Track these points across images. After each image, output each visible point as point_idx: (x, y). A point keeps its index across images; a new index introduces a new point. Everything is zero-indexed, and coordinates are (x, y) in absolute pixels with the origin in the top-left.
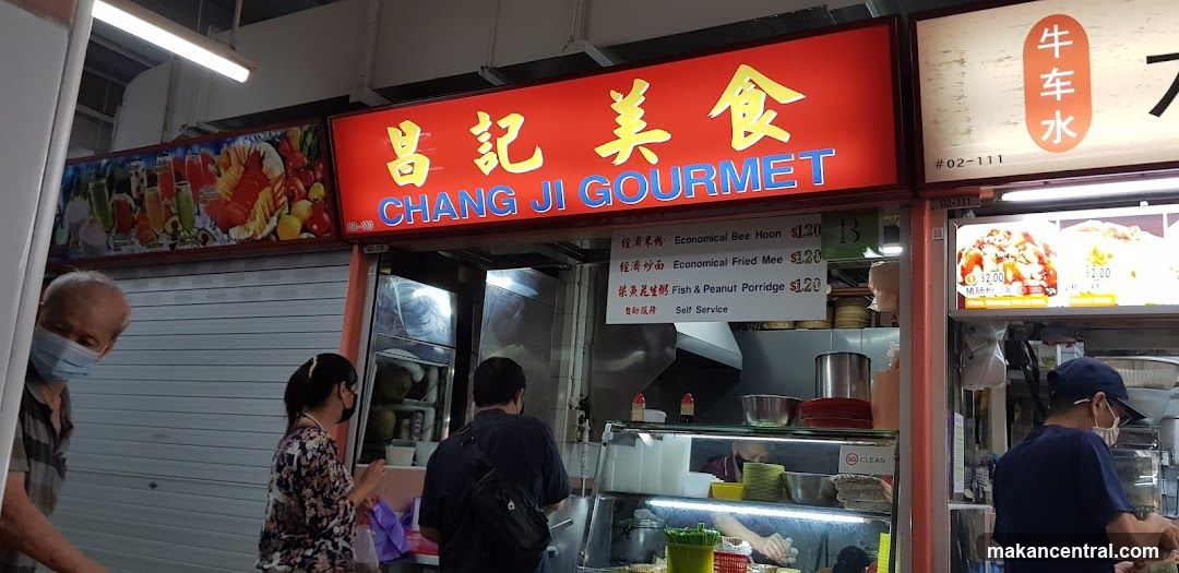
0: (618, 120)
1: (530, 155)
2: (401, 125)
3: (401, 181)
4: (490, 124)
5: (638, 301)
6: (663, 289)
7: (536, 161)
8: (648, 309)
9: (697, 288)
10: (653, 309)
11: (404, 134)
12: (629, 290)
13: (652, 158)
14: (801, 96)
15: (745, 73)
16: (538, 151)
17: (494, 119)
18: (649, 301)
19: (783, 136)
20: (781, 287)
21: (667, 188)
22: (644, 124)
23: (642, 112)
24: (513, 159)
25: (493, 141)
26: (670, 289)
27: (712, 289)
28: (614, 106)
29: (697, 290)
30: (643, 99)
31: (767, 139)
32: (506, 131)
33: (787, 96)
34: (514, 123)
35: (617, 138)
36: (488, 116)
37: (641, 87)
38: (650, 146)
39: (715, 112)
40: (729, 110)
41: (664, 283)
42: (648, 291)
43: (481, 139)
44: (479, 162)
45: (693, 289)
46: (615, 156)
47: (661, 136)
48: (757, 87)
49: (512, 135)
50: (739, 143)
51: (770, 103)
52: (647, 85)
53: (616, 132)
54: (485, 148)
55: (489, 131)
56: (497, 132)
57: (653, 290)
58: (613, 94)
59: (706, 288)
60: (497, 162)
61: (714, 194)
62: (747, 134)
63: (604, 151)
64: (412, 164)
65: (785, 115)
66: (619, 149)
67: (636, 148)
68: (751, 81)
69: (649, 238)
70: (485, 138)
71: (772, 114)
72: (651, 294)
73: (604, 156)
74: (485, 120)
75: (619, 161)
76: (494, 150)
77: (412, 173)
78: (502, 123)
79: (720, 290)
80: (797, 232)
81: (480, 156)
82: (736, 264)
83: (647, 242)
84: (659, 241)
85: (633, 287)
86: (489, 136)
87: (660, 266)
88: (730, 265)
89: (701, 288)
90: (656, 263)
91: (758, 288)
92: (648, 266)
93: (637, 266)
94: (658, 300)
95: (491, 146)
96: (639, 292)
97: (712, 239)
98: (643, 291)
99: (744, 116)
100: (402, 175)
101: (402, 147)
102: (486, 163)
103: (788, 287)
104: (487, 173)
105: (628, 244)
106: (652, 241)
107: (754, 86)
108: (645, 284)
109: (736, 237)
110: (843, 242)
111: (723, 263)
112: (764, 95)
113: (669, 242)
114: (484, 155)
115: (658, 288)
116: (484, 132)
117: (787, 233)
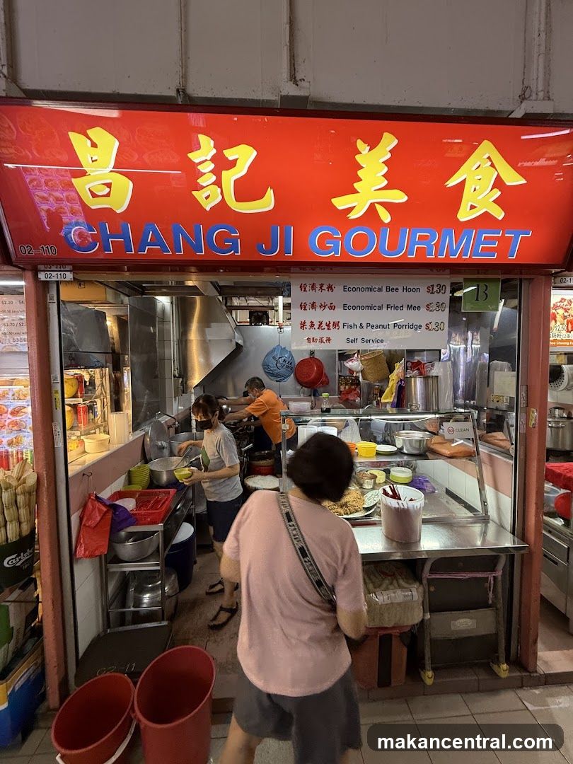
0: (360, 173)
1: (260, 196)
2: (90, 132)
3: (93, 204)
4: (215, 151)
5: (316, 333)
6: (336, 325)
7: (267, 203)
8: (325, 339)
10: (329, 340)
11: (94, 145)
12: (308, 324)
13: (385, 217)
14: (523, 181)
15: (486, 149)
16: (270, 193)
17: (220, 147)
18: (325, 333)
19: (499, 214)
20: (420, 327)
21: (393, 246)
22: (385, 182)
23: (385, 169)
24: (240, 197)
25: (217, 172)
26: (341, 325)
27: (372, 327)
28: (358, 158)
29: (361, 327)
30: (389, 156)
31: (486, 215)
32: (233, 164)
33: (513, 179)
34: (244, 156)
35: (357, 192)
36: (212, 143)
37: (389, 142)
38: (386, 205)
39: (452, 182)
40: (463, 183)
41: (336, 320)
42: (324, 326)
43: (201, 168)
44: (199, 196)
45: (358, 325)
46: (350, 210)
47: (398, 197)
48: (492, 165)
49: (241, 170)
50: (464, 215)
51: (499, 183)
52: (396, 142)
53: (356, 185)
54: (207, 179)
55: (213, 160)
56: (222, 164)
57: (328, 325)
58: (360, 145)
59: (368, 325)
60: (220, 197)
61: (431, 256)
62: (472, 207)
63: (340, 203)
64: (109, 185)
65: (507, 196)
66: (355, 203)
67: (372, 207)
68: (489, 158)
69: (322, 286)
70: (208, 167)
71: (497, 193)
72: (326, 328)
73: (340, 208)
74: (207, 146)
76: (218, 183)
77: (108, 195)
78: (230, 154)
79: (377, 327)
80: (431, 289)
81: (201, 188)
82: (389, 309)
83: (321, 288)
84: (330, 288)
85: (312, 322)
86: (212, 166)
87: (332, 307)
88: (385, 309)
89: (364, 325)
90: (329, 305)
91: (404, 327)
92: (323, 306)
93: (313, 306)
94: (332, 333)
95: (214, 178)
96: (316, 326)
97: (371, 290)
98: (320, 325)
99: (475, 190)
100: (94, 195)
101: (93, 161)
102: (208, 197)
103: (424, 327)
104: (208, 209)
105: (305, 289)
106: (324, 287)
107: (490, 163)
108: (321, 320)
109: (388, 289)
110: (477, 300)
111: (380, 308)
112: (496, 173)
113: (338, 289)
114: (205, 187)
115: (332, 323)
116: (206, 160)
117: (423, 289)
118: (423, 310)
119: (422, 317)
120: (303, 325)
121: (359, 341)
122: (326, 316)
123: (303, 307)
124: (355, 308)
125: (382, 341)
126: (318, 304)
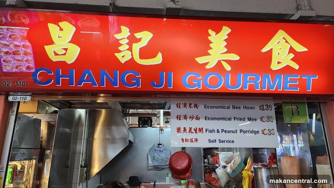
0: (211, 45)
1: (154, 56)
2: (59, 23)
3: (54, 59)
4: (129, 34)
5: (189, 136)
6: (201, 130)
7: (158, 60)
8: (194, 140)
9: (218, 130)
10: (196, 140)
11: (61, 29)
12: (182, 129)
13: (228, 68)
14: (307, 50)
15: (281, 35)
16: (160, 55)
17: (132, 31)
18: (193, 136)
19: (296, 66)
20: (258, 132)
21: (234, 84)
22: (226, 50)
23: (225, 43)
24: (142, 56)
25: (130, 44)
26: (204, 130)
27: (226, 131)
28: (209, 38)
29: (218, 131)
30: (227, 37)
31: (288, 67)
32: (140, 40)
33: (300, 48)
34: (146, 37)
35: (209, 54)
36: (128, 30)
37: (226, 31)
38: (228, 62)
39: (264, 50)
40: (271, 50)
41: (201, 127)
42: (193, 130)
43: (121, 42)
44: (118, 55)
45: (216, 131)
46: (207, 63)
47: (235, 57)
48: (286, 42)
49: (143, 43)
50: (274, 66)
51: (292, 50)
52: (230, 30)
53: (209, 51)
54: (124, 47)
55: (128, 38)
56: (132, 40)
57: (195, 130)
58: (210, 31)
59: (223, 130)
60: (131, 57)
61: (258, 89)
62: (279, 63)
63: (200, 60)
64: (66, 49)
65: (297, 57)
66: (209, 60)
67: (219, 63)
68: (284, 38)
69: (190, 105)
70: (125, 42)
71: (292, 56)
72: (194, 132)
73: (200, 63)
74: (125, 32)
75: (208, 67)
76: (130, 49)
77: (65, 54)
78: (138, 35)
79: (229, 132)
80: (262, 107)
81: (119, 51)
82: (236, 120)
83: (190, 106)
84: (196, 106)
85: (185, 128)
86: (127, 41)
87: (198, 118)
88: (233, 120)
89: (220, 131)
90: (196, 117)
91: (247, 132)
92: (192, 118)
93: (185, 117)
94: (199, 135)
95: (128, 47)
96: (188, 131)
97: (223, 108)
98: (190, 130)
99: (279, 54)
100: (56, 54)
101: (59, 37)
102: (123, 56)
103: (260, 132)
104: (123, 62)
105: (180, 106)
106: (192, 106)
107: (285, 41)
108: (191, 127)
109: (234, 107)
110: (293, 115)
111: (230, 119)
112: (289, 46)
113: (201, 107)
114: (122, 51)
115: (198, 129)
116: (124, 38)
117: (257, 108)
118: (259, 121)
119: (258, 125)
120: (179, 130)
121: (217, 141)
122: (195, 124)
123: (179, 118)
124: (213, 119)
125: (233, 142)
126: (188, 116)
